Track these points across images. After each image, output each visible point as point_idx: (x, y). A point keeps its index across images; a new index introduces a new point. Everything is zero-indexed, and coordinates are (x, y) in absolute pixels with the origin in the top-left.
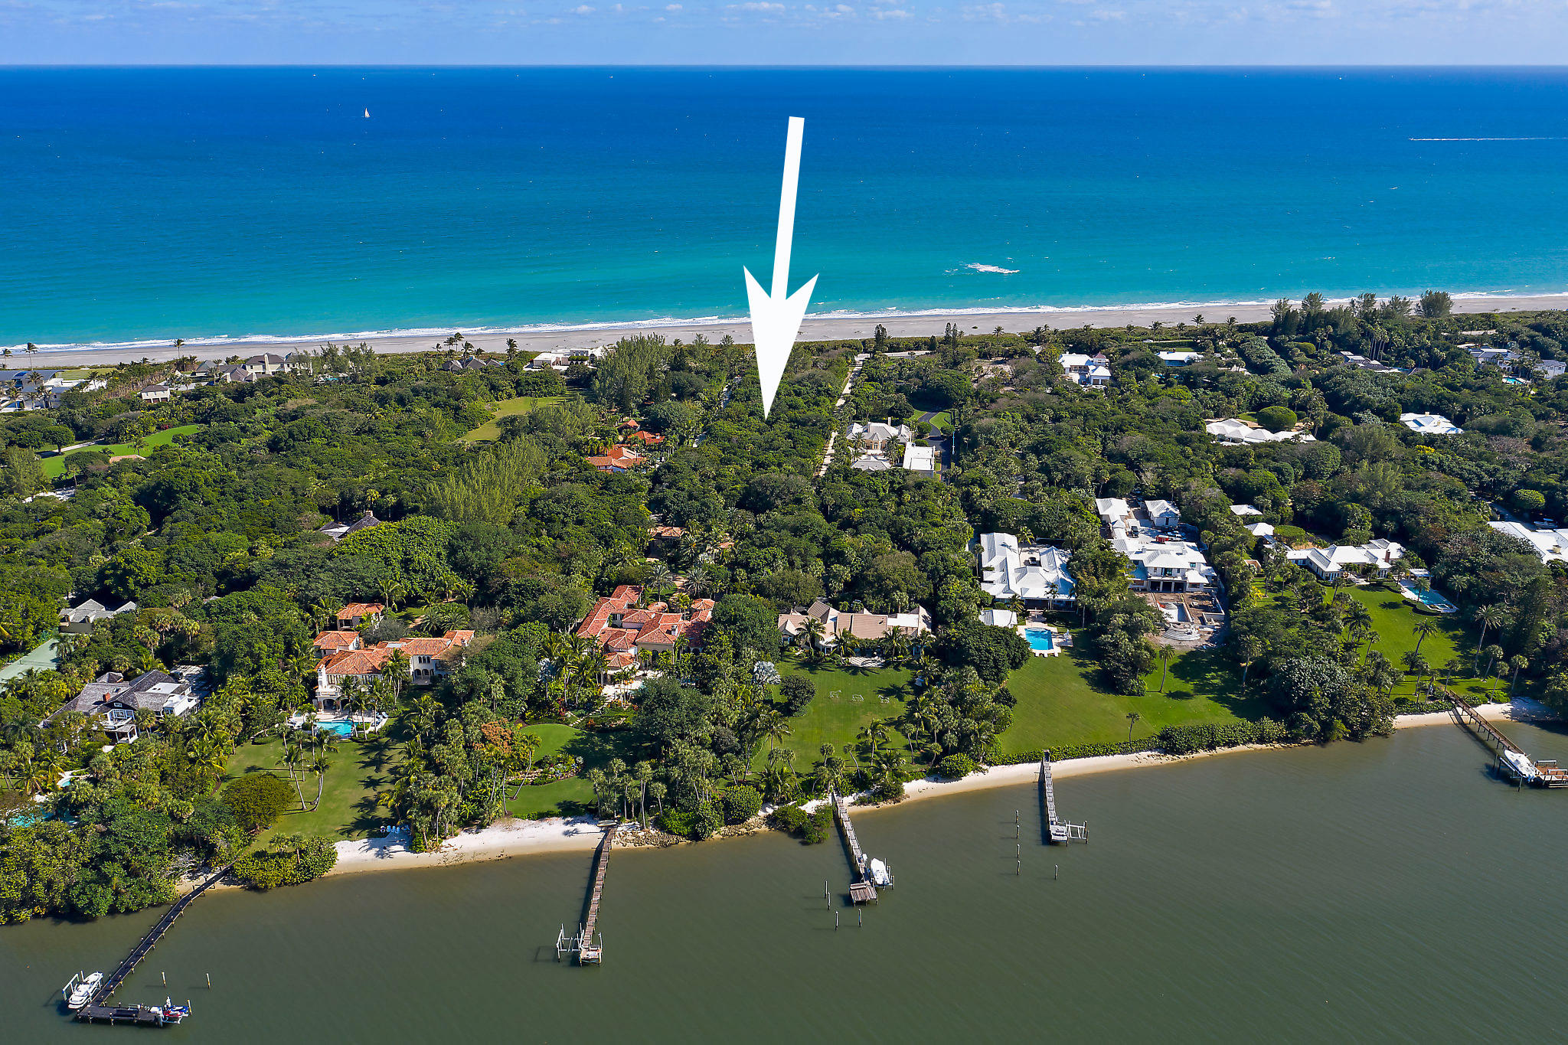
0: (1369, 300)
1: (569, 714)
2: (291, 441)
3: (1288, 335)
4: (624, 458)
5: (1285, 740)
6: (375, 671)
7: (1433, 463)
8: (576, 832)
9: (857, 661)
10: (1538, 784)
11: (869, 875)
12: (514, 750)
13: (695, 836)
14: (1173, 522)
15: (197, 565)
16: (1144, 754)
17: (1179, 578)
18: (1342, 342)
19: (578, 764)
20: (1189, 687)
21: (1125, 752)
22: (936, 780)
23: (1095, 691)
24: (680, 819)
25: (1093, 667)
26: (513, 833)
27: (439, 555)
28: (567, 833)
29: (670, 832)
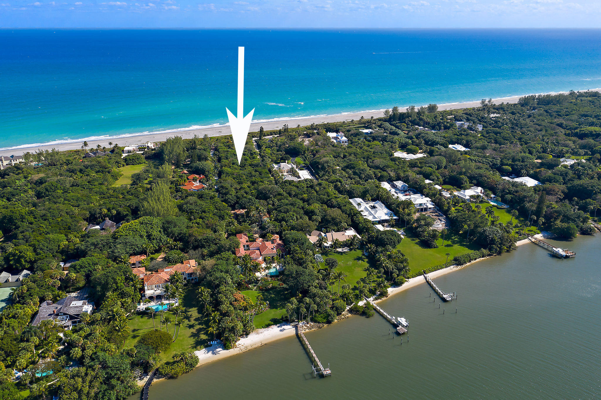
0: (413, 108)
1: (250, 286)
2: (47, 193)
3: (395, 121)
4: (195, 185)
5: (489, 255)
6: (167, 281)
7: (473, 160)
8: (284, 329)
9: (340, 250)
10: (567, 257)
11: (400, 324)
12: (247, 302)
13: (329, 322)
14: (406, 188)
15: (50, 250)
16: (452, 267)
17: (425, 207)
18: (414, 123)
19: (268, 304)
20: (449, 242)
21: (446, 267)
22: (394, 287)
23: (423, 248)
24: (321, 317)
25: (417, 241)
26: (261, 334)
27: (160, 231)
28: (281, 331)
29: (319, 323)
